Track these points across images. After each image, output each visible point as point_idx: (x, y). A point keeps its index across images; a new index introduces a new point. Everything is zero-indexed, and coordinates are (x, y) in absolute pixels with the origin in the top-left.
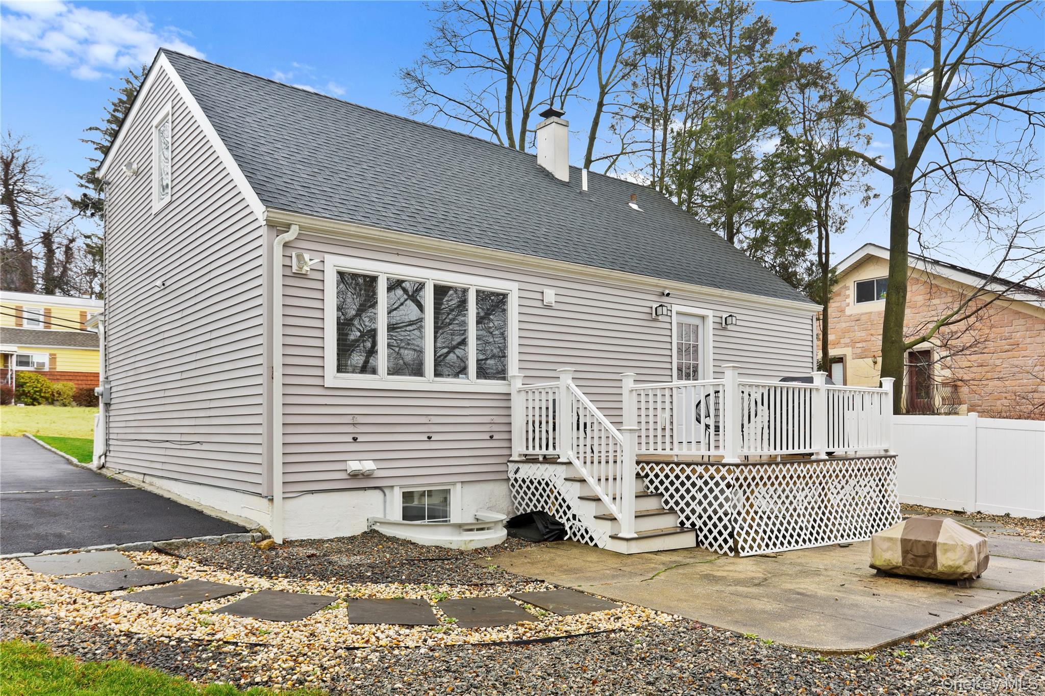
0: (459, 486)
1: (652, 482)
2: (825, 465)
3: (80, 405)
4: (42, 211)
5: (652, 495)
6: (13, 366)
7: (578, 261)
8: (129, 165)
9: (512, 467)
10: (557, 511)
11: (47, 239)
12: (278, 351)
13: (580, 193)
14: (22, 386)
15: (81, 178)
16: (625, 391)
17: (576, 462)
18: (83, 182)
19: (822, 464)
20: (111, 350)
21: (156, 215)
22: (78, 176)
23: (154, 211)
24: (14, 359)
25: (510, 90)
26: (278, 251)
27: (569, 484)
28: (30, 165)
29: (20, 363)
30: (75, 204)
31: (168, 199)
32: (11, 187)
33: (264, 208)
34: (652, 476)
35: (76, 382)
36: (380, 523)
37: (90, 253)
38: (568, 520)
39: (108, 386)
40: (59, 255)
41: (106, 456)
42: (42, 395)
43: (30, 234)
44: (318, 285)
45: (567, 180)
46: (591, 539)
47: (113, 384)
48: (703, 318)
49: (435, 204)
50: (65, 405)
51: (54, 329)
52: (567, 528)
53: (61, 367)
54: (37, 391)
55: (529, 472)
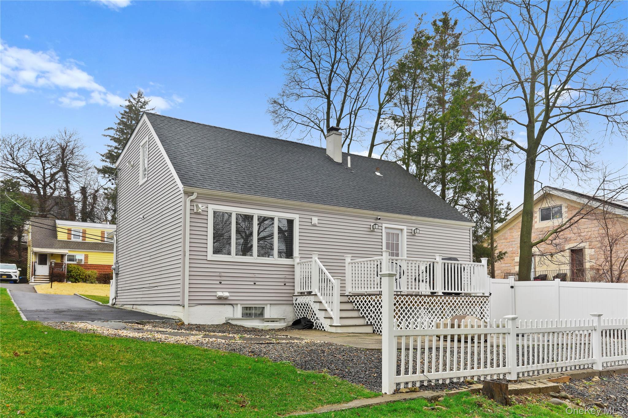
0: (269, 305)
1: (356, 304)
2: (441, 298)
3: (100, 283)
4: (81, 175)
5: (356, 310)
6: (66, 261)
7: (330, 204)
8: (129, 162)
9: (294, 298)
10: (311, 317)
11: (83, 190)
12: (187, 245)
13: (347, 168)
14: (70, 272)
15: (103, 156)
16: (346, 265)
17: (319, 294)
18: (104, 158)
19: (439, 298)
20: (119, 248)
21: (141, 186)
22: (101, 155)
23: (140, 184)
24: (66, 257)
25: (329, 108)
26: (188, 203)
27: (315, 304)
28: (76, 150)
29: (69, 260)
30: (99, 171)
31: (146, 179)
32: (65, 162)
33: (183, 186)
34: (356, 302)
35: (98, 270)
36: (231, 319)
37: (107, 198)
38: (315, 320)
39: (117, 265)
40: (90, 200)
41: (116, 299)
42: (81, 277)
43: (75, 188)
44: (205, 217)
45: (341, 162)
46: (323, 327)
47: (120, 264)
48: (402, 230)
49: (263, 179)
50: (92, 283)
51: (88, 240)
52: (314, 324)
53: (91, 262)
54: (78, 275)
55: (301, 300)
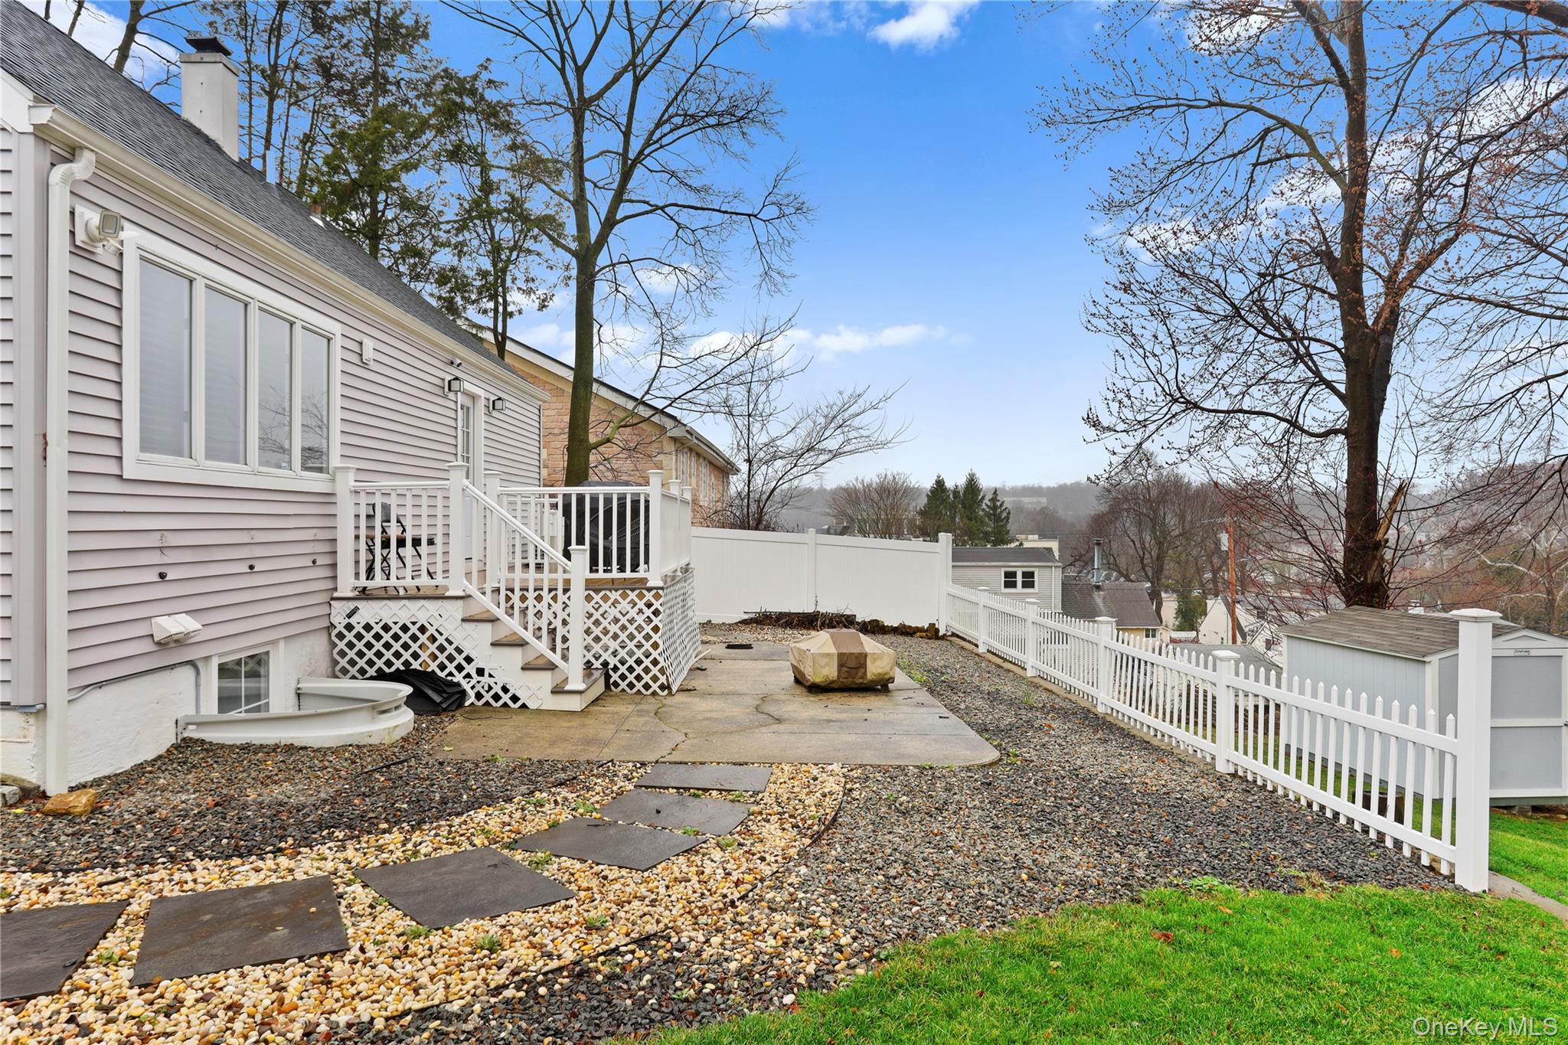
0: (282, 644)
9: (340, 607)
10: (443, 667)
17: (479, 595)
27: (467, 625)
36: (193, 724)
38: (468, 677)
46: (514, 698)
48: (474, 398)
52: (467, 689)
55: (380, 613)
